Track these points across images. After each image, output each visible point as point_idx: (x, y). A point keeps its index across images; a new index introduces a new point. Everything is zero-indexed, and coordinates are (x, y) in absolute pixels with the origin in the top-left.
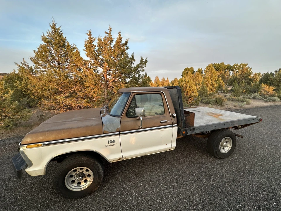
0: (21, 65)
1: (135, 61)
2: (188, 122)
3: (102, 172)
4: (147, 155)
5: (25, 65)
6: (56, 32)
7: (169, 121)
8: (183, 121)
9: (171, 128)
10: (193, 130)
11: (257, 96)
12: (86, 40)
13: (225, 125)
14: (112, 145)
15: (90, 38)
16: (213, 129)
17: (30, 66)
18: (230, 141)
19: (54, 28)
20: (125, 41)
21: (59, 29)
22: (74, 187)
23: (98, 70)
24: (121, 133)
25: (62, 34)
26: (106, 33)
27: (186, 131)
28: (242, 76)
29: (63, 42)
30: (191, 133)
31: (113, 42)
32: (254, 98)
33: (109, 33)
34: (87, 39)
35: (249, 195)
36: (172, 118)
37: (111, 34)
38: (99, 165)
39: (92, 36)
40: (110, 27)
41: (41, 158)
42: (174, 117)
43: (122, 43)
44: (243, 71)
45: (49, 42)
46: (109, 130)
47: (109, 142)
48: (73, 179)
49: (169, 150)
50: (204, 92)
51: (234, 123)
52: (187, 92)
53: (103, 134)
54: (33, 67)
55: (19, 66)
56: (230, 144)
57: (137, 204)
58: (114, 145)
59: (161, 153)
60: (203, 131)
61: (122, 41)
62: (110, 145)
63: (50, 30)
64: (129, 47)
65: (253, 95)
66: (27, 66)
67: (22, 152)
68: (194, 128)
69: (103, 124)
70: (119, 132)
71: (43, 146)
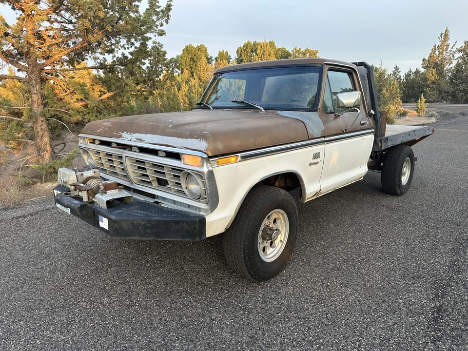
9: (371, 136)
13: (409, 135)
16: (401, 141)
18: (409, 165)
30: (385, 146)
36: (369, 118)
42: (371, 116)
46: (313, 131)
47: (314, 157)
53: (309, 139)
56: (409, 170)
59: (351, 184)
60: (394, 143)
62: (314, 163)
67: (211, 173)
68: (387, 138)
69: (302, 122)
70: (324, 137)
71: (240, 161)
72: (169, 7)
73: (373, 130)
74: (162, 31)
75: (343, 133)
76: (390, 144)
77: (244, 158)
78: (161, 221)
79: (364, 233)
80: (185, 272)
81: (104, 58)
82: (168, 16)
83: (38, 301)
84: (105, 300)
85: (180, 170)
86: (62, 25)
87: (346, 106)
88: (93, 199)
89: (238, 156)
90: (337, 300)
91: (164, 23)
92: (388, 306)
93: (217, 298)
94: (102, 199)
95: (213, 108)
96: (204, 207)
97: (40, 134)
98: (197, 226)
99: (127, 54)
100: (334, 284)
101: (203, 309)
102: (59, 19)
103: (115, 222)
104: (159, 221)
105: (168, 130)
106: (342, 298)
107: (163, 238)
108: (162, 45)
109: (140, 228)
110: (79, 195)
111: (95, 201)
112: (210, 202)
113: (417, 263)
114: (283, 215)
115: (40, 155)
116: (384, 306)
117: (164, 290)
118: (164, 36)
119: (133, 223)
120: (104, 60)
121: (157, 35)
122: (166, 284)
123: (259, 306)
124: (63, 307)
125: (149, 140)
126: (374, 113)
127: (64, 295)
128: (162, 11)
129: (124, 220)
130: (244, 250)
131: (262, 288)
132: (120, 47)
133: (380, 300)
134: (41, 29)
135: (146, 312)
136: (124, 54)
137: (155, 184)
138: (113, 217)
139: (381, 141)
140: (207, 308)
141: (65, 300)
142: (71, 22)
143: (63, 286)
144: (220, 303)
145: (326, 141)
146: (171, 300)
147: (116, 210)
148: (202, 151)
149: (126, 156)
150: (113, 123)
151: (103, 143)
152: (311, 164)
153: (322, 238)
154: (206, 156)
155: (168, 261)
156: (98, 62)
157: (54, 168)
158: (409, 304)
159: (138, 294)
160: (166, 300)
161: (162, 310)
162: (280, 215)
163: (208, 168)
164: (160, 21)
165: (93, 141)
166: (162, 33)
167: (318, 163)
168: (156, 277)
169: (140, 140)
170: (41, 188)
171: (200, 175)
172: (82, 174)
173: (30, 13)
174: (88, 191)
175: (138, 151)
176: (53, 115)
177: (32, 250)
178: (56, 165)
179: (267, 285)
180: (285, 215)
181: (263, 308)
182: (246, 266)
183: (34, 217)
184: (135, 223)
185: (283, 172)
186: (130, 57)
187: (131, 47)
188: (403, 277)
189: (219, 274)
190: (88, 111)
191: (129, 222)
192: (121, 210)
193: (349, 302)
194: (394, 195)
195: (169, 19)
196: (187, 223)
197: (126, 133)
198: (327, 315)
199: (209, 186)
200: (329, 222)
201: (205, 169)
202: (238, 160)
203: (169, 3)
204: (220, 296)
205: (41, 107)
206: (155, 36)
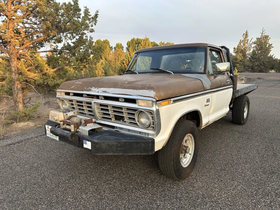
7: (230, 81)
13: (247, 89)
30: (237, 95)
36: (230, 78)
46: (206, 86)
47: (207, 102)
53: (205, 90)
62: (207, 105)
67: (158, 111)
68: (238, 91)
69: (200, 80)
70: (211, 89)
71: (172, 103)
72: (96, 16)
73: (232, 86)
74: (92, 29)
75: (220, 87)
76: (239, 94)
77: (175, 101)
78: (127, 142)
79: (231, 148)
80: (130, 176)
81: (56, 45)
82: (96, 21)
83: (39, 199)
84: (84, 196)
85: (135, 110)
86: (31, 25)
87: (222, 71)
88: (78, 130)
89: (171, 100)
90: (231, 190)
91: (94, 25)
92: (262, 191)
93: (156, 192)
94: (85, 130)
95: (138, 73)
96: (152, 133)
97: (16, 92)
98: (150, 145)
99: (70, 43)
100: (225, 179)
101: (150, 199)
102: (29, 21)
103: (97, 144)
104: (126, 143)
105: (125, 85)
106: (234, 188)
107: (128, 153)
108: (92, 38)
109: (114, 147)
110: (66, 128)
111: (80, 131)
112: (156, 129)
113: (269, 164)
114: (191, 137)
115: (16, 105)
116: (260, 191)
117: (120, 188)
118: (93, 32)
119: (109, 144)
120: (56, 46)
121: (89, 32)
122: (121, 184)
123: (184, 195)
124: (57, 202)
125: (111, 92)
126: (232, 76)
127: (55, 194)
128: (92, 18)
129: (103, 142)
130: (173, 160)
131: (182, 184)
132: (68, 39)
133: (256, 188)
134: (19, 27)
135: (113, 203)
136: (69, 43)
137: (113, 119)
138: (96, 141)
139: (236, 92)
140: (152, 198)
141: (57, 197)
142: (36, 24)
143: (53, 188)
144: (160, 194)
145: (213, 92)
146: (128, 194)
147: (95, 136)
148: (152, 97)
149: (94, 103)
150: (83, 82)
151: (75, 95)
152: (205, 106)
153: (207, 151)
154: (155, 100)
155: (117, 169)
156: (53, 48)
157: (25, 114)
158: (274, 189)
159: (105, 191)
160: (124, 194)
161: (124, 201)
162: (189, 137)
163: (156, 108)
164: (91, 24)
165: (68, 94)
166: (92, 31)
167: (209, 105)
168: (113, 179)
169: (105, 92)
170: (17, 126)
171: (151, 112)
172: (67, 114)
173: (11, 18)
174: (74, 124)
175: (104, 99)
176: (25, 80)
177: (25, 165)
178: (26, 111)
179: (185, 182)
180: (193, 138)
181: (188, 197)
182: (174, 170)
183: (21, 144)
184: (110, 144)
185: (193, 111)
186: (72, 45)
187: (73, 39)
188: (264, 173)
189: (152, 176)
190: (47, 78)
191: (106, 144)
192: (98, 136)
193: (238, 190)
194: (239, 124)
195: (96, 22)
196: (144, 143)
197: (94, 88)
198: (228, 199)
199: (157, 119)
200: (208, 141)
201: (154, 109)
202: (171, 103)
203: (96, 13)
204: (158, 190)
205: (17, 75)
206: (88, 32)
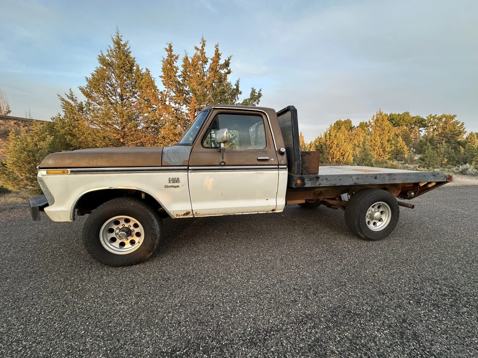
0: (66, 99)
1: (241, 93)
2: (306, 165)
3: (159, 229)
4: (233, 215)
5: (72, 99)
6: (121, 50)
7: (272, 159)
8: (297, 163)
9: (276, 172)
10: (315, 179)
11: (470, 170)
12: (164, 58)
13: (376, 178)
14: (175, 187)
15: (171, 56)
16: (353, 183)
17: (79, 102)
18: (387, 211)
19: (118, 43)
20: (226, 60)
21: (125, 45)
22: (113, 248)
23: (182, 111)
24: (190, 168)
25: (130, 52)
26: (196, 48)
27: (303, 180)
28: (443, 135)
29: (130, 65)
30: (312, 184)
31: (207, 63)
32: (463, 173)
33: (200, 48)
34: (166, 58)
35: (406, 286)
36: (278, 155)
37: (204, 51)
38: (153, 218)
39: (173, 53)
40: (203, 39)
41: (67, 193)
42: (282, 154)
43: (220, 63)
44: (446, 128)
45: (109, 65)
46: (171, 161)
47: (171, 181)
48: (113, 235)
49: (273, 210)
50: (365, 158)
51: (394, 177)
52: (333, 154)
53: (162, 166)
54: (84, 103)
55: (63, 100)
56: (387, 216)
57: (207, 280)
58: (178, 186)
59: (258, 214)
60: (334, 183)
61: (220, 59)
62: (172, 186)
63: (113, 46)
64: (231, 70)
65: (461, 168)
66: (76, 100)
68: (317, 177)
70: (188, 166)
71: (70, 174)
75: (220, 165)
77: (75, 172)
89: (68, 170)
